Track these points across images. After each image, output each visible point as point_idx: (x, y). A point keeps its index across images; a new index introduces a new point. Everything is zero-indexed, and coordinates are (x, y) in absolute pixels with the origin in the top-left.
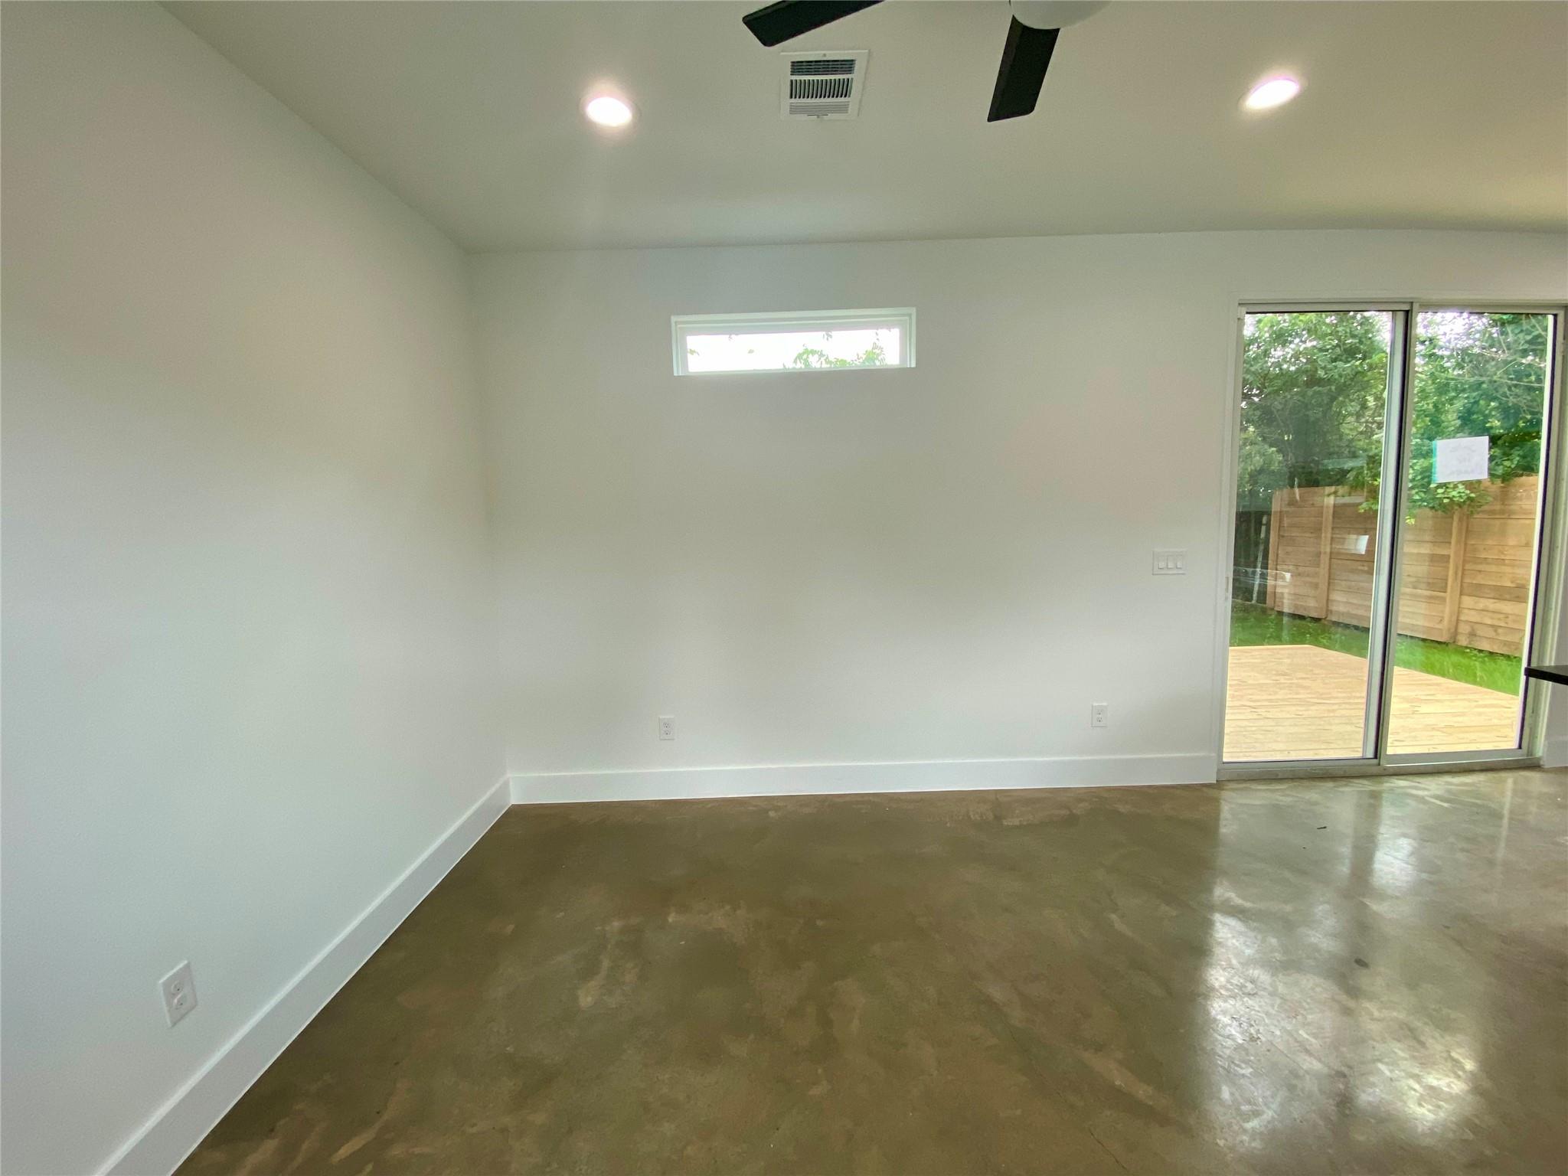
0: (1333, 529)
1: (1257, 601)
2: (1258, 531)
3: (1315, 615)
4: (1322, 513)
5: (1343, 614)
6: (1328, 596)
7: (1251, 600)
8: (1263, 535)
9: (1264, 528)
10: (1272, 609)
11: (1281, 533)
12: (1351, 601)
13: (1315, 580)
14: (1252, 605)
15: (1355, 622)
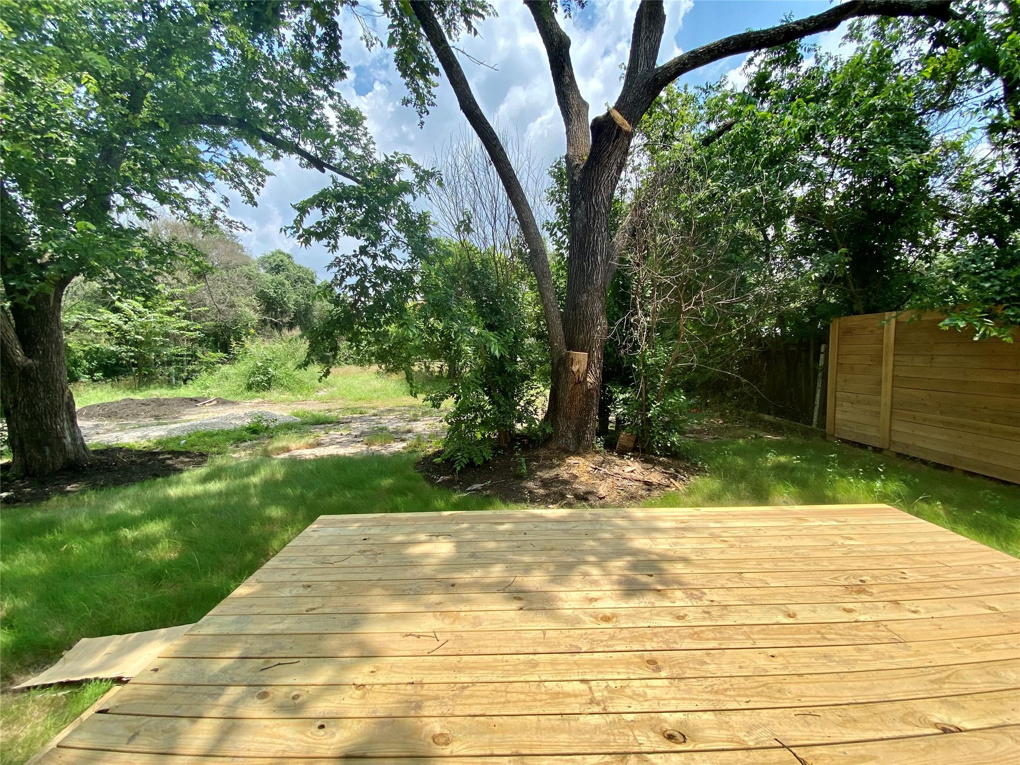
0: (894, 355)
1: (817, 426)
2: (817, 360)
3: (878, 445)
4: (882, 340)
5: (907, 446)
6: (890, 426)
7: (811, 423)
8: (821, 363)
9: (822, 356)
10: (833, 436)
11: (840, 361)
12: (916, 432)
13: (876, 409)
14: (812, 429)
15: (922, 456)
